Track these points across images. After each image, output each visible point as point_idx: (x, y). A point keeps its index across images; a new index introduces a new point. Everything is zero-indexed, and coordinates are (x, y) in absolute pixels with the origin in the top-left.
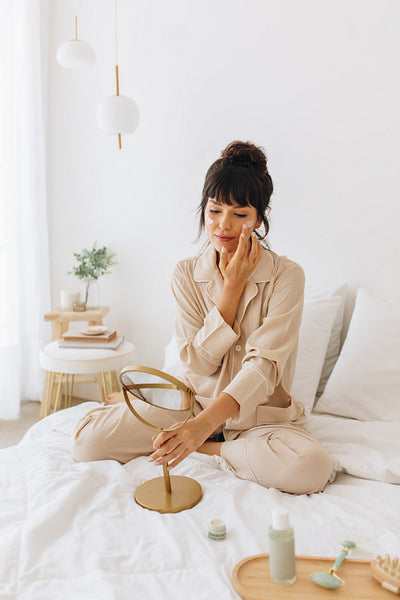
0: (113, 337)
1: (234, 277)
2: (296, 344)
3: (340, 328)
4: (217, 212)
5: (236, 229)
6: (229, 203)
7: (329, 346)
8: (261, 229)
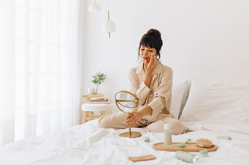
0: (107, 100)
1: (149, 71)
2: (171, 93)
3: (186, 95)
4: (143, 50)
5: (149, 55)
6: (147, 47)
7: (182, 101)
8: (158, 57)
